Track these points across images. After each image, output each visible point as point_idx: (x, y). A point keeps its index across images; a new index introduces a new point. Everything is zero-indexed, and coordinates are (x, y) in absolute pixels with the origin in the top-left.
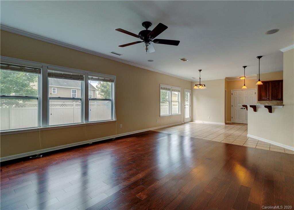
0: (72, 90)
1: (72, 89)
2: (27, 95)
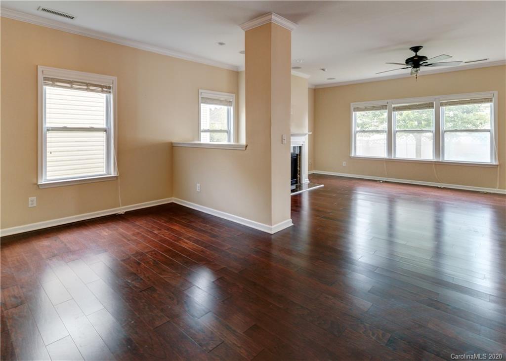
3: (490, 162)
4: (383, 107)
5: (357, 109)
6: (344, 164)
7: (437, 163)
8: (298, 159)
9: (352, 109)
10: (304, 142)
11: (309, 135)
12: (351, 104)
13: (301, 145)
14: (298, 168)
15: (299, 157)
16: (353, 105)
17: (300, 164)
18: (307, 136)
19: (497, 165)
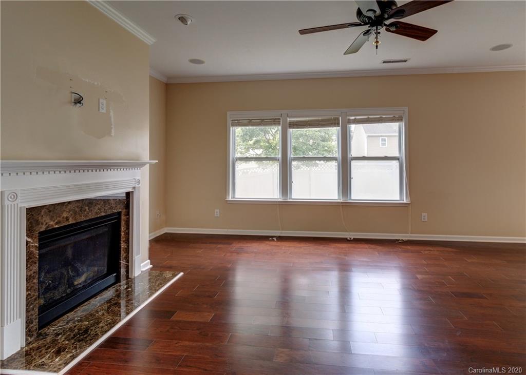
0: (382, 139)
1: (381, 136)
2: (267, 156)
3: (398, 199)
4: (274, 122)
5: (239, 123)
6: (217, 212)
7: (344, 204)
8: (123, 223)
9: (229, 122)
10: (139, 182)
11: (151, 166)
12: (229, 113)
13: (130, 190)
14: (123, 245)
15: (123, 217)
16: (230, 115)
17: (127, 234)
18: (147, 167)
19: (409, 203)
